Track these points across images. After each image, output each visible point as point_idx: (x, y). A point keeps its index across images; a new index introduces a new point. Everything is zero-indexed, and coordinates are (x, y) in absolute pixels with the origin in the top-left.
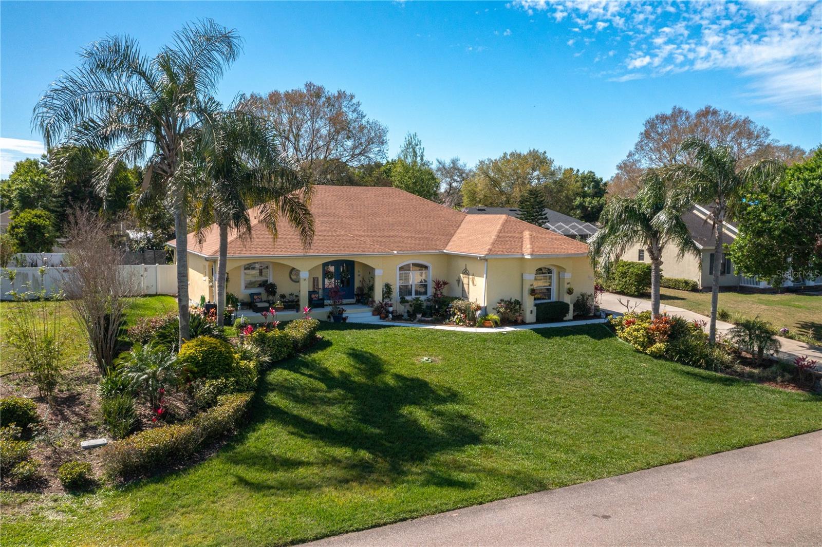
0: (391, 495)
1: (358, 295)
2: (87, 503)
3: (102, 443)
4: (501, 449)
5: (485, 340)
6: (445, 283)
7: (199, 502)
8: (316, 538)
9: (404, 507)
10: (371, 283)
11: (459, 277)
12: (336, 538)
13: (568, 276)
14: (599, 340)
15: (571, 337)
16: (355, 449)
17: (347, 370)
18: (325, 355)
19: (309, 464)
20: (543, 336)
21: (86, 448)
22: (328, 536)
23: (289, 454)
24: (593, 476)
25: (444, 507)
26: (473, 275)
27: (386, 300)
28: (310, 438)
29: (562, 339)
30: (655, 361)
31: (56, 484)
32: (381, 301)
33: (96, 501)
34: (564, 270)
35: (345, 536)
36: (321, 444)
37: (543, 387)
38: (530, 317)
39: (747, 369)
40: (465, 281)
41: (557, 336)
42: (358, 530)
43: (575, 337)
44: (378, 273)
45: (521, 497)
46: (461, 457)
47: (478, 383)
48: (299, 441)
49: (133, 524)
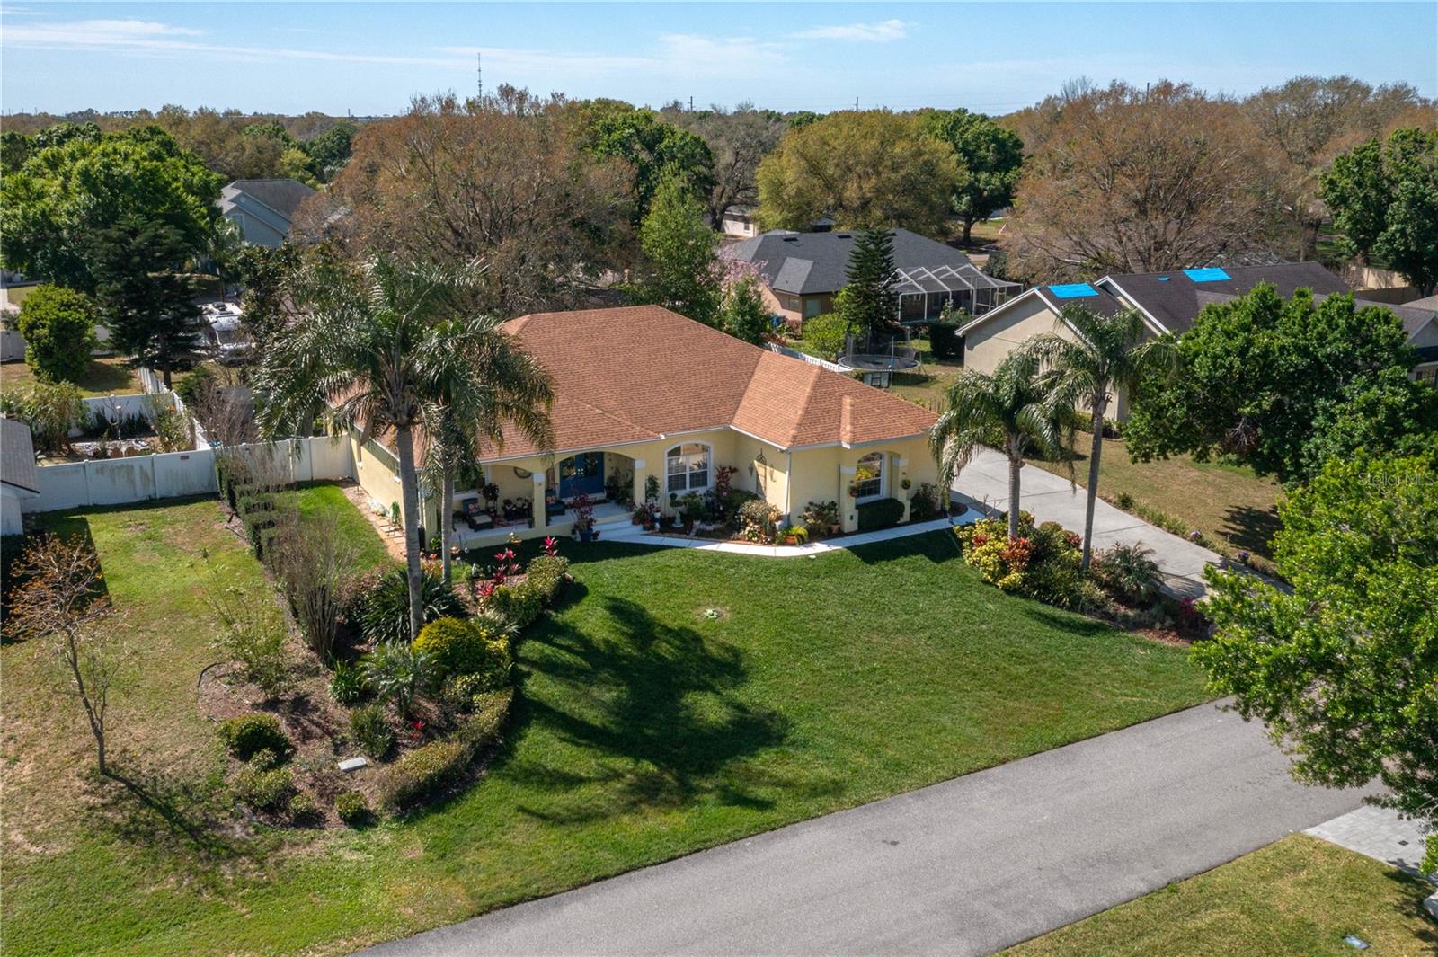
0: (684, 821)
1: (609, 488)
2: (374, 839)
3: (361, 764)
4: (800, 753)
5: (787, 572)
6: (733, 470)
7: (489, 835)
8: (617, 875)
9: (697, 835)
10: (629, 478)
11: (752, 464)
12: (636, 873)
13: (903, 464)
14: (939, 562)
15: (902, 560)
16: (637, 761)
17: (613, 638)
18: (581, 611)
19: (590, 780)
20: (864, 559)
21: (347, 771)
22: (628, 871)
23: (567, 769)
24: (892, 791)
25: (738, 835)
26: (772, 466)
27: (651, 500)
28: (586, 745)
29: (890, 563)
30: (1007, 598)
31: (333, 815)
32: (644, 503)
33: (382, 835)
34: (899, 456)
35: (644, 871)
36: (599, 753)
37: (856, 652)
38: (850, 524)
39: (1122, 609)
40: (761, 471)
41: (883, 560)
42: (655, 864)
43: (907, 559)
44: (639, 465)
45: (814, 820)
46: (756, 764)
47: (775, 650)
48: (574, 750)
49: (432, 861)
